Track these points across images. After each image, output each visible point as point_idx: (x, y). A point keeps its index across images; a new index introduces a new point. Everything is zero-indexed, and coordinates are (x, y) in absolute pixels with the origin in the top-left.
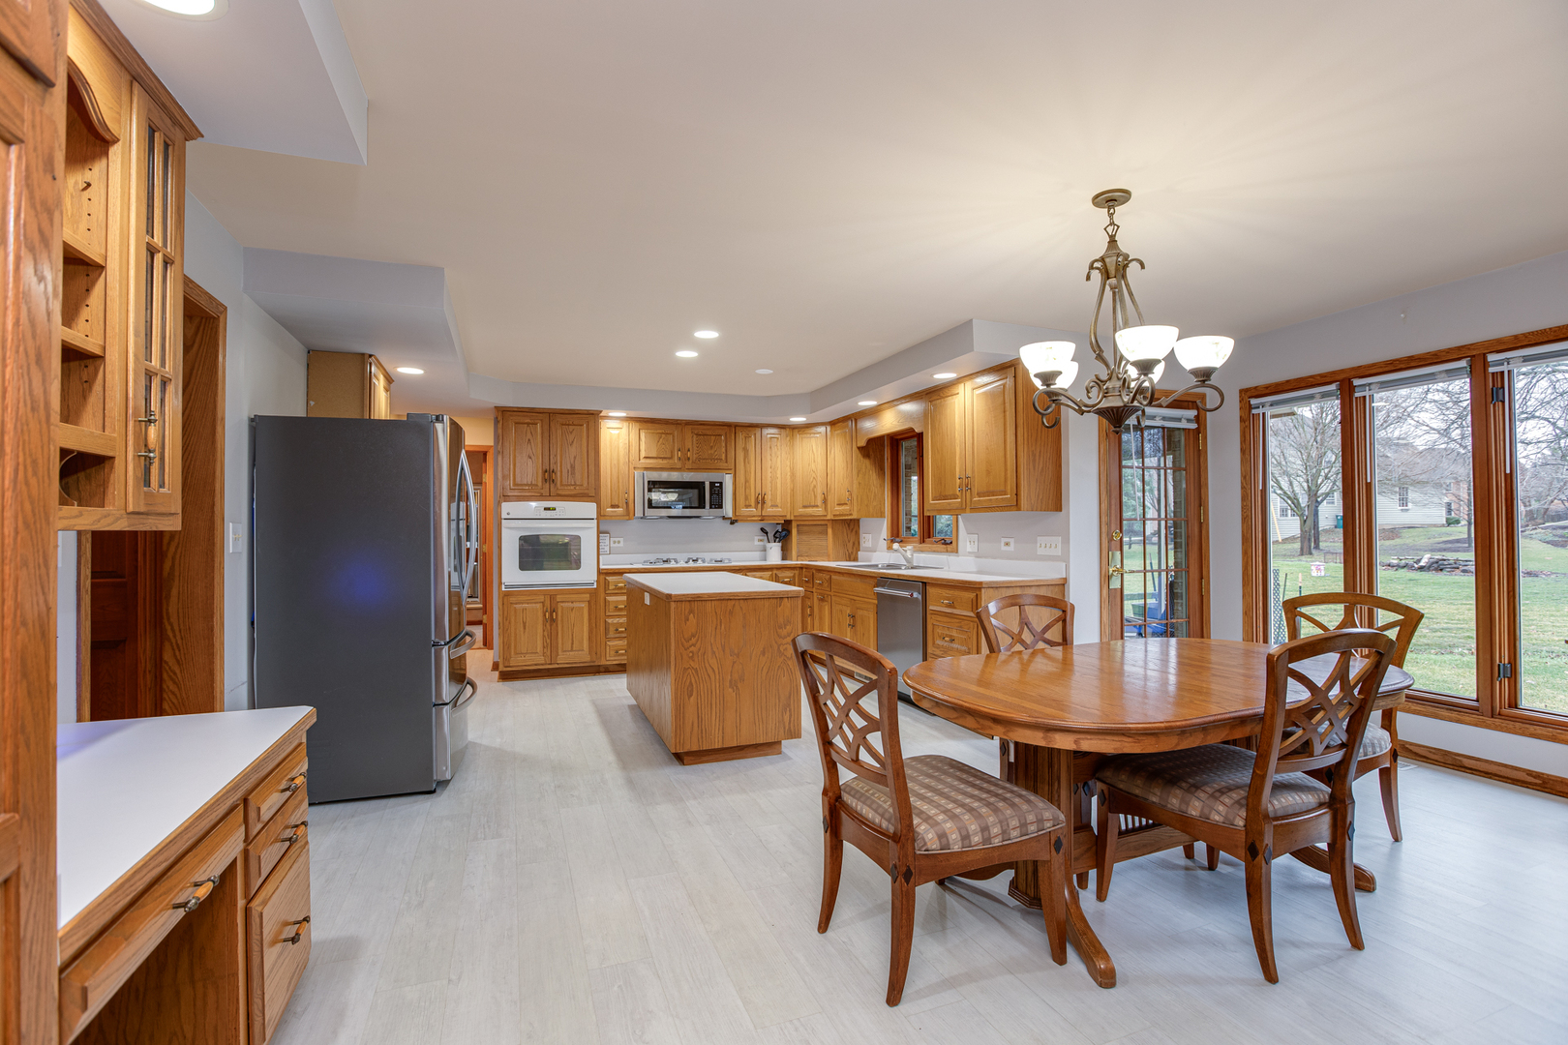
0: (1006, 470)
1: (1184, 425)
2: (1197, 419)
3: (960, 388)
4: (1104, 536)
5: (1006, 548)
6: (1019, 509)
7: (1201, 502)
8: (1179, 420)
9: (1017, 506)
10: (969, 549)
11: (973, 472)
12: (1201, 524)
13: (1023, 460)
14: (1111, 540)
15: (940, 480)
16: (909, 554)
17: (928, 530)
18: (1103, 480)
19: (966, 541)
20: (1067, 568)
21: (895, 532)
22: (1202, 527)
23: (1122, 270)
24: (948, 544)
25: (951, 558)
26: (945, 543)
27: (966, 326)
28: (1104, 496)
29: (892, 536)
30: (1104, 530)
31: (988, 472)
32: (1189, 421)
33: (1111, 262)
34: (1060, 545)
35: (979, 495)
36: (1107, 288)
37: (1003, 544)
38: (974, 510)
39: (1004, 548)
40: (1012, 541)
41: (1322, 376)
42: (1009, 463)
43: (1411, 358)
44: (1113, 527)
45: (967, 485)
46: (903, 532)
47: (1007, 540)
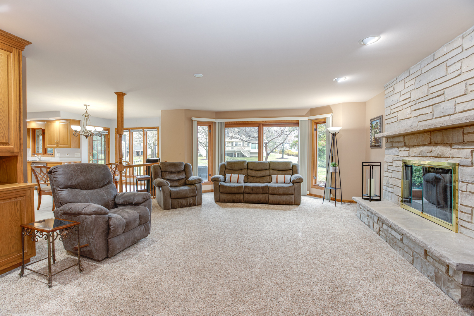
0: (67, 140)
1: (105, 133)
2: (108, 132)
3: (56, 122)
4: (89, 153)
5: (68, 156)
6: (71, 148)
7: (109, 147)
8: (104, 132)
9: (70, 147)
10: (58, 156)
11: (59, 140)
12: (108, 151)
13: (71, 138)
14: (90, 154)
15: (50, 141)
16: (39, 157)
17: (45, 152)
18: (89, 143)
19: (57, 154)
20: (81, 159)
21: (34, 152)
22: (109, 151)
23: (88, 116)
24: (52, 155)
25: (53, 158)
26: (51, 155)
27: (59, 112)
28: (89, 146)
29: (33, 153)
30: (89, 152)
31: (63, 140)
32: (106, 133)
33: (86, 115)
34: (79, 155)
35: (61, 145)
36: (86, 118)
37: (66, 155)
38: (59, 148)
39: (67, 155)
40: (69, 154)
41: (127, 128)
42: (68, 139)
43: (137, 128)
44: (91, 151)
45: (58, 142)
46: (37, 152)
47: (68, 154)
